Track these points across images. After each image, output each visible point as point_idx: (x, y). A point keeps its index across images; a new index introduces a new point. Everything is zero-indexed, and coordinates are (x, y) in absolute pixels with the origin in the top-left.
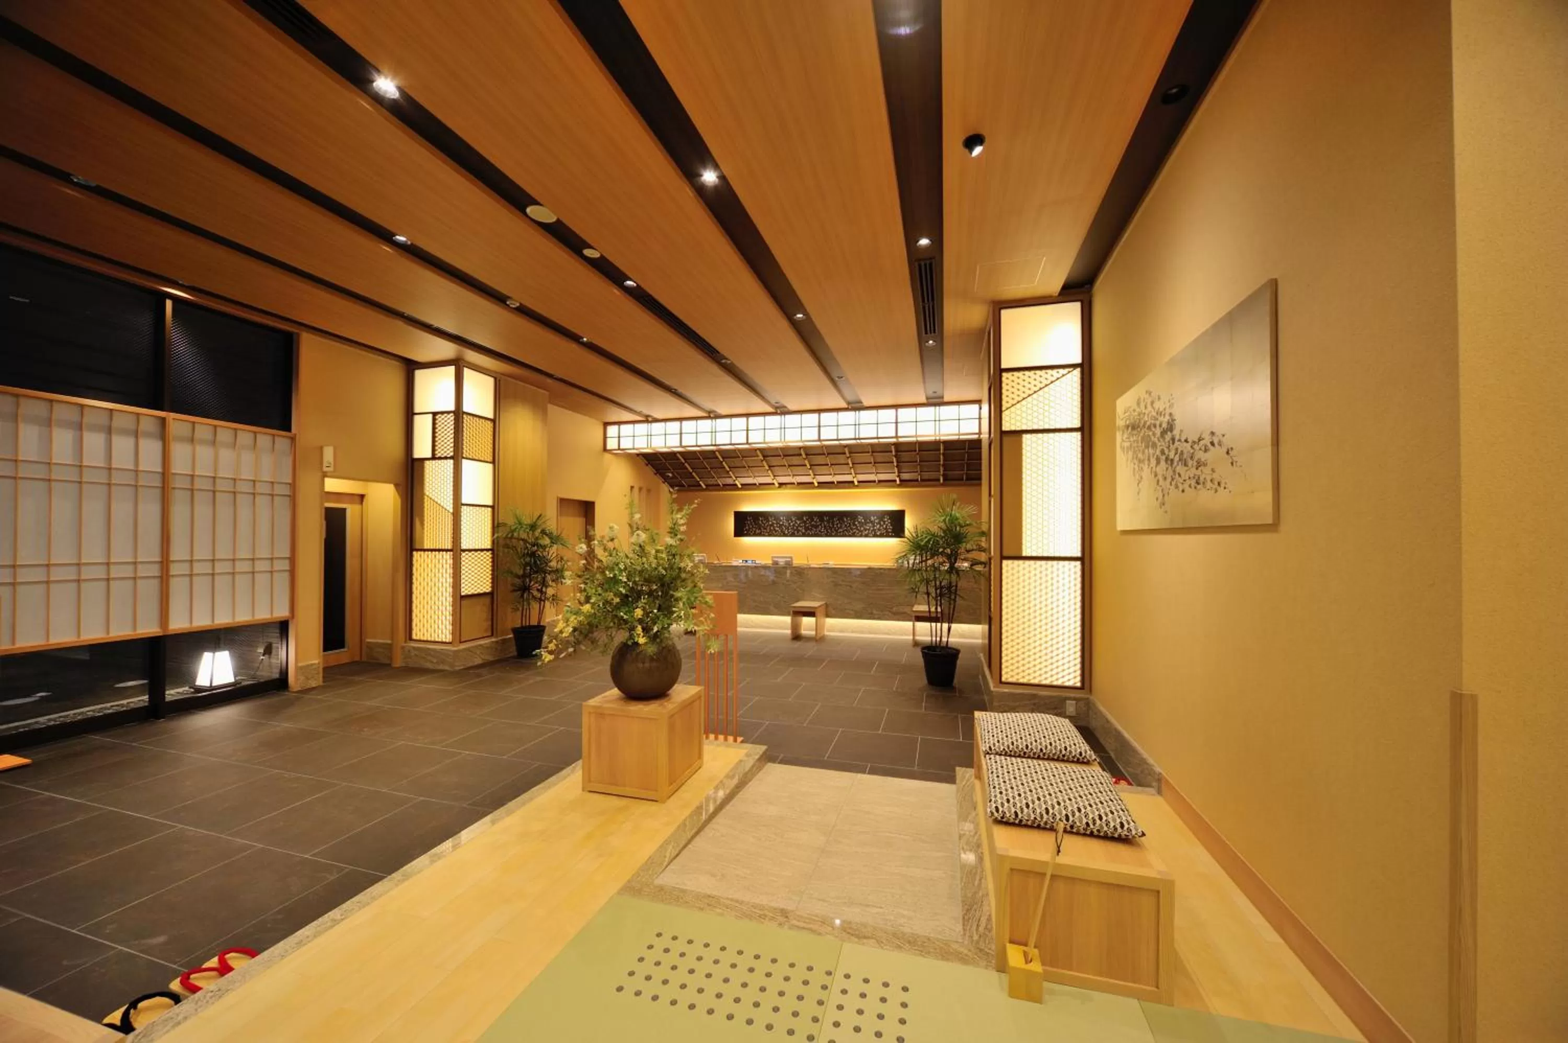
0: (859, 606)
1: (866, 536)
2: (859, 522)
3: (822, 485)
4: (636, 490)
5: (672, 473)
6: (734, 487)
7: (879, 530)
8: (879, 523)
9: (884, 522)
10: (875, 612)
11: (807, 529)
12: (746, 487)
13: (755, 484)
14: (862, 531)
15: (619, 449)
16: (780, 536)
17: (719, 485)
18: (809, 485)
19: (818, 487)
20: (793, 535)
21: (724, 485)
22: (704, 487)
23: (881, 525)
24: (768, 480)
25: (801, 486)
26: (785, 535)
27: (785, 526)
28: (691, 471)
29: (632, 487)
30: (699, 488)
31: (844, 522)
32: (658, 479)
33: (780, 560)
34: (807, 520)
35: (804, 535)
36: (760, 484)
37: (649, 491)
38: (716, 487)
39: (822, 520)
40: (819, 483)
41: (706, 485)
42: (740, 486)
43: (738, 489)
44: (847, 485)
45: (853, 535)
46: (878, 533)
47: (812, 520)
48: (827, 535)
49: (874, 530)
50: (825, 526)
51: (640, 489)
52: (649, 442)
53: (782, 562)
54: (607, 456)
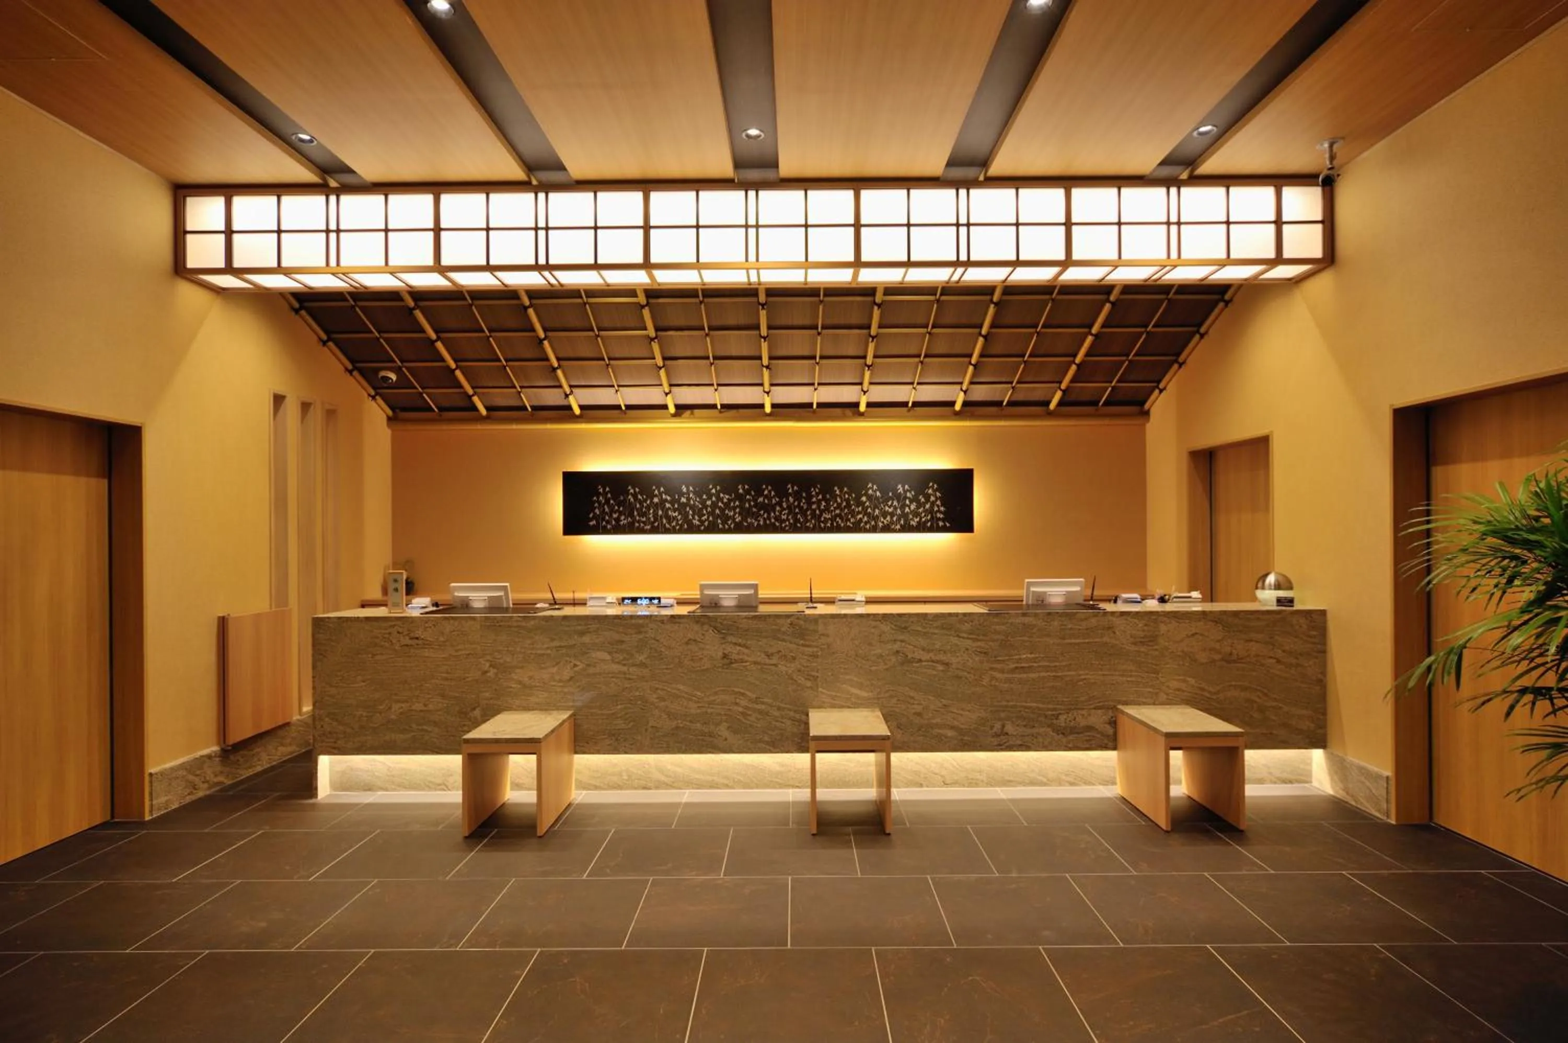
0: (969, 716)
1: (887, 529)
2: (870, 498)
3: (783, 410)
4: (291, 408)
5: (398, 371)
6: (563, 412)
7: (916, 514)
8: (914, 499)
9: (927, 497)
10: (1009, 728)
11: (745, 513)
12: (591, 412)
13: (618, 407)
14: (876, 518)
15: (229, 269)
16: (681, 531)
17: (524, 408)
18: (753, 410)
19: (771, 417)
20: (712, 529)
21: (535, 408)
22: (484, 412)
23: (920, 505)
24: (652, 396)
25: (733, 412)
26: (692, 529)
27: (693, 508)
28: (453, 365)
29: (278, 400)
30: (474, 413)
31: (834, 497)
32: (356, 388)
33: (721, 593)
34: (748, 492)
35: (739, 529)
36: (629, 407)
37: (331, 414)
38: (517, 412)
39: (782, 493)
40: (774, 406)
41: (488, 409)
42: (577, 411)
43: (574, 418)
44: (838, 411)
45: (856, 528)
46: (913, 523)
47: (760, 493)
48: (795, 529)
49: (904, 515)
50: (789, 507)
51: (305, 407)
52: (332, 254)
53: (729, 599)
54: (185, 290)
